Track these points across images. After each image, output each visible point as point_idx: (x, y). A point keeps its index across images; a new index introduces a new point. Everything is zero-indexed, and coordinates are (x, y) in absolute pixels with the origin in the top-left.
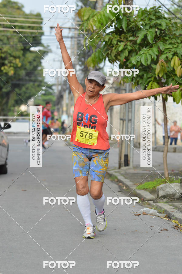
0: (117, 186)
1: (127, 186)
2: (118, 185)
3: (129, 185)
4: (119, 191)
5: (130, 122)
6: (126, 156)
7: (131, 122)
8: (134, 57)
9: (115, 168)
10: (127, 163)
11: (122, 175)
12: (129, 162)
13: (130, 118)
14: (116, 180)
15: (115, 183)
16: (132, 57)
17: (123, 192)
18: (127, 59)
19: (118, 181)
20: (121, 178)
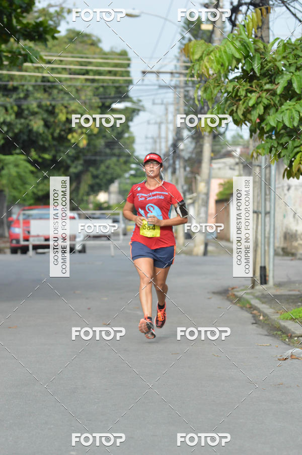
0: (250, 315)
1: (265, 315)
2: (251, 313)
3: (268, 314)
4: (253, 324)
5: (268, 215)
6: (263, 269)
7: (270, 217)
8: (273, 116)
9: (246, 288)
10: (264, 280)
11: (257, 297)
12: (267, 278)
13: (268, 209)
14: (248, 306)
15: (247, 311)
16: (269, 115)
17: (260, 325)
18: (262, 118)
19: (250, 308)
20: (255, 302)
